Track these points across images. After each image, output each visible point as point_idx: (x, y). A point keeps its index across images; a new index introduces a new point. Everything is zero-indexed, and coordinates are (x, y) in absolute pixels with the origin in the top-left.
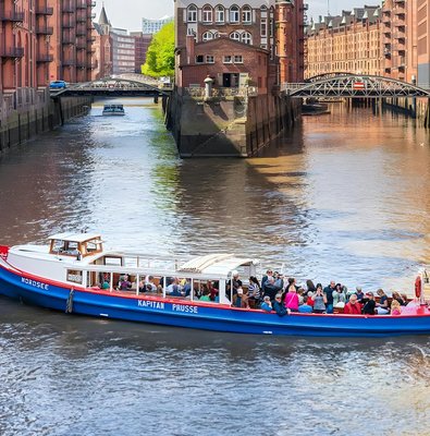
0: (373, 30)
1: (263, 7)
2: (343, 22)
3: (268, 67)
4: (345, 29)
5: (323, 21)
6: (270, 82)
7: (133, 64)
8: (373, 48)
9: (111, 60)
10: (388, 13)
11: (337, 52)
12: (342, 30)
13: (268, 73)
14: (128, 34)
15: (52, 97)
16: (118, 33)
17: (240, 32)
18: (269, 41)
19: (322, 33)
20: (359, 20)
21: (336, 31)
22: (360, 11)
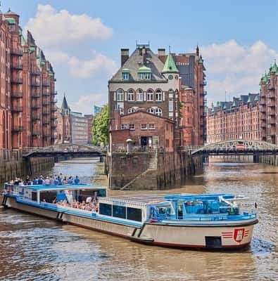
0: (255, 110)
1: (171, 90)
2: (234, 105)
3: (174, 133)
4: (235, 110)
5: (220, 105)
6: (176, 143)
7: (87, 137)
8: (255, 123)
9: (71, 134)
10: (264, 97)
11: (229, 127)
12: (233, 111)
13: (174, 137)
14: (83, 116)
15: (23, 157)
16: (76, 115)
17: (155, 108)
18: (174, 114)
19: (219, 113)
20: (245, 104)
21: (229, 112)
22: (245, 98)
